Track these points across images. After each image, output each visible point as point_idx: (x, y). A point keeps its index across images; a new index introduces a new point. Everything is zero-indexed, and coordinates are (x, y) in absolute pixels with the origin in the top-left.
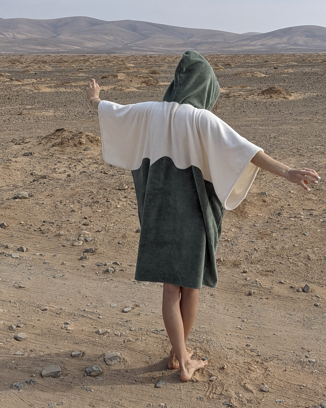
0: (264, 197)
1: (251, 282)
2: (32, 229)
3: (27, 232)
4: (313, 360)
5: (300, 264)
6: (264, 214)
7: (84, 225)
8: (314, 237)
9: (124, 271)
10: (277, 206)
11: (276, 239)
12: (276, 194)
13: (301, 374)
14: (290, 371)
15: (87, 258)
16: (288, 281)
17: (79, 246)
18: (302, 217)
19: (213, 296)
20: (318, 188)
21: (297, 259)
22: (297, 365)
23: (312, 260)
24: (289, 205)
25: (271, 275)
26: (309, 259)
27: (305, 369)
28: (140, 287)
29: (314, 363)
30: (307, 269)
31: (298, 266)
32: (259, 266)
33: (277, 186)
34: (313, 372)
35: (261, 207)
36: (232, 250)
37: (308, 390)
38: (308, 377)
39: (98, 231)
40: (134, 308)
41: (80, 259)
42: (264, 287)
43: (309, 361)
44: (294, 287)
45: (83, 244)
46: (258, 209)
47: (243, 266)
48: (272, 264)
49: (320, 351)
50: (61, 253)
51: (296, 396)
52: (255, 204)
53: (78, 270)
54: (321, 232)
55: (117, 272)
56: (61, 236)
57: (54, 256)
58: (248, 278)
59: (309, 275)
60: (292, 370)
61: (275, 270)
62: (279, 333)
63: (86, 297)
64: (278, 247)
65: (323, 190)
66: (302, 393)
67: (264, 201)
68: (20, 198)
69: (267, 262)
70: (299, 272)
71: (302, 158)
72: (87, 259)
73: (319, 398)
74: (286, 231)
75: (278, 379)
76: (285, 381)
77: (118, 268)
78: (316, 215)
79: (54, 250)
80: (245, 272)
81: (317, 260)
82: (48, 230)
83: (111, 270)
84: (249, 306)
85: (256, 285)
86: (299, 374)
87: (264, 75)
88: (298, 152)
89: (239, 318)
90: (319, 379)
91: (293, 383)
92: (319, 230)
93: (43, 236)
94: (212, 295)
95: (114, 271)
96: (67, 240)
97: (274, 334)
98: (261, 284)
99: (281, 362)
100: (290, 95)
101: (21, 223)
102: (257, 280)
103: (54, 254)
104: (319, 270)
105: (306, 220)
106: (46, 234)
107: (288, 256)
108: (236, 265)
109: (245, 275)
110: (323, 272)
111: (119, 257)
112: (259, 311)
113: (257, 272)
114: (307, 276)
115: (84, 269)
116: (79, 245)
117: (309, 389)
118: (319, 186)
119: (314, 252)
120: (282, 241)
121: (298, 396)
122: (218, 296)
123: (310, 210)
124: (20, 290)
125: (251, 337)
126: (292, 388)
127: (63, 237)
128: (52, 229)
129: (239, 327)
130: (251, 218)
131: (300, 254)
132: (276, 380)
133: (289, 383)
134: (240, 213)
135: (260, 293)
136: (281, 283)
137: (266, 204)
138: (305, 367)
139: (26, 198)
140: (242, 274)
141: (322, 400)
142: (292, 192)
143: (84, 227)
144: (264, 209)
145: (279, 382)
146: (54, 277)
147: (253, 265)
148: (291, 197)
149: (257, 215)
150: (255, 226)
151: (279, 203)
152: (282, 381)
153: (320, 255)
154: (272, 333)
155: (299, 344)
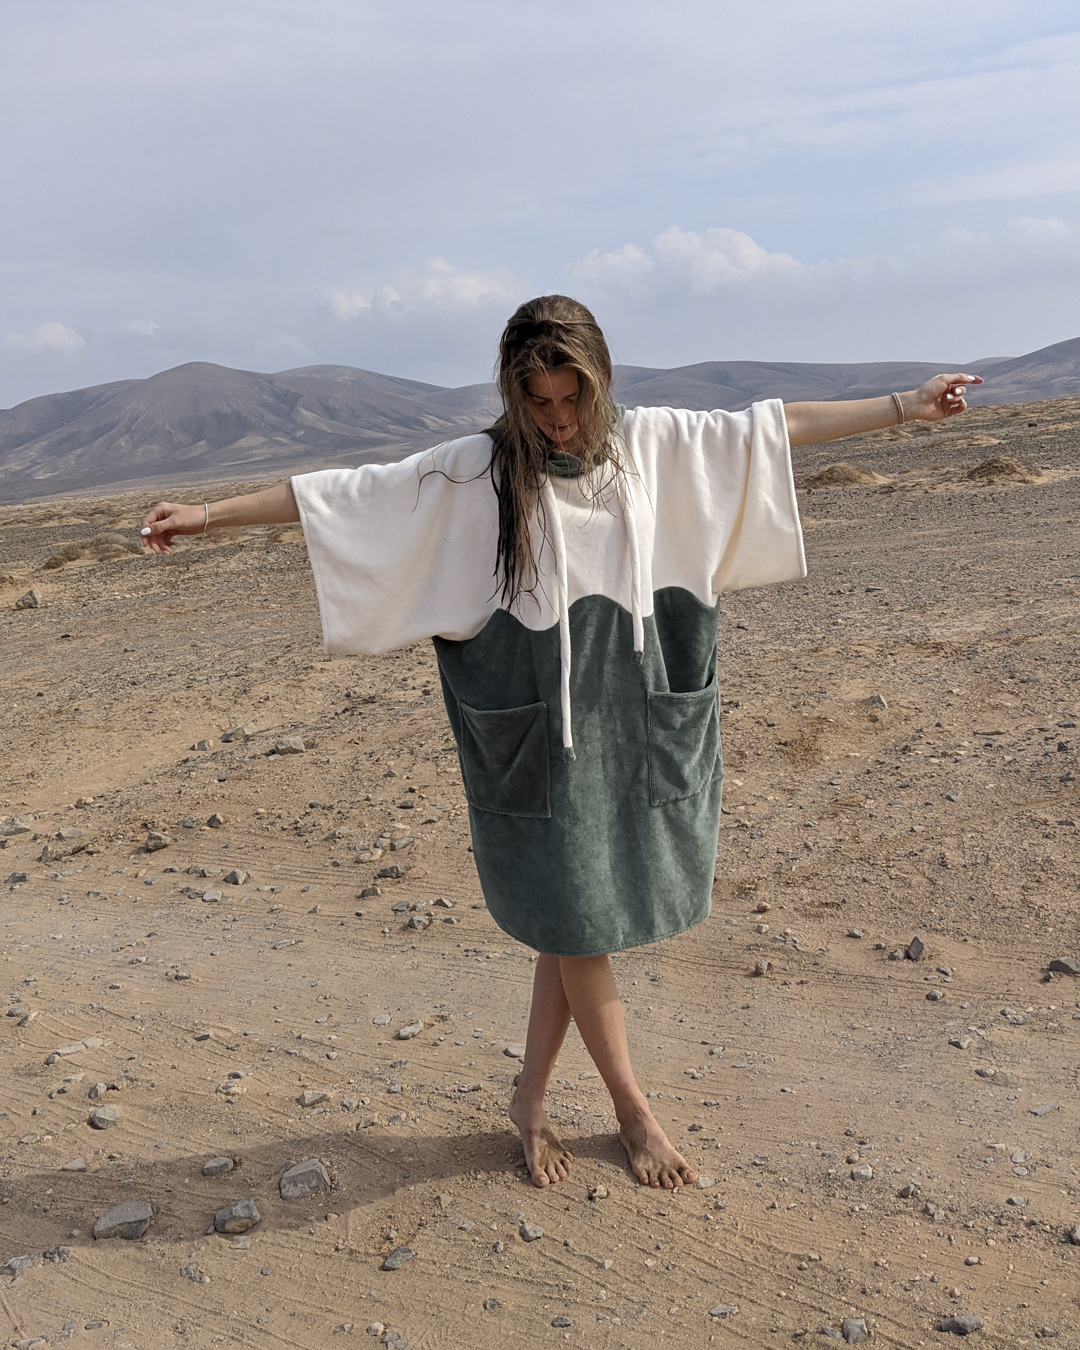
0: (876, 710)
1: (772, 936)
2: (278, 827)
3: (265, 834)
4: (863, 1172)
5: (916, 879)
6: (865, 752)
7: (401, 807)
8: (974, 805)
9: (452, 923)
10: (908, 730)
11: (871, 816)
12: (912, 699)
13: (814, 1218)
14: (788, 1209)
15: (379, 892)
16: (872, 930)
17: (371, 861)
18: (962, 753)
19: (656, 983)
20: (1025, 678)
21: (913, 868)
22: (813, 1188)
23: (950, 866)
24: (938, 725)
25: (832, 915)
26: (944, 864)
27: (833, 1201)
28: (476, 963)
29: (865, 1179)
30: (932, 893)
31: (910, 886)
32: (804, 891)
33: (920, 680)
34: (853, 1211)
35: (862, 735)
36: (747, 850)
37: (821, 1273)
38: (834, 1227)
39: (430, 822)
40: (433, 1025)
41: (359, 897)
42: (803, 949)
43: (852, 1174)
44: (883, 945)
45: (382, 856)
46: (852, 740)
47: (762, 893)
48: (840, 883)
49: (896, 1139)
50: (323, 882)
51: (779, 1295)
52: (848, 728)
53: (342, 924)
54: (998, 790)
55: (435, 926)
56: (337, 840)
57: (303, 891)
58: (766, 927)
59: (933, 910)
60: (793, 1205)
61: (844, 901)
62: (797, 1087)
63: (325, 998)
64: (867, 838)
65: (1037, 680)
66: (799, 1284)
67: (874, 719)
68: (282, 753)
69: (829, 878)
70: (911, 903)
71: (1012, 609)
72: (377, 894)
73: (845, 1302)
74: (902, 793)
75: (742, 1237)
76: (761, 1244)
77: (440, 914)
78: (1000, 746)
79: (309, 875)
80: (762, 910)
81: (965, 866)
82: (314, 825)
83: (419, 922)
84: (744, 1008)
85: (783, 944)
86: (811, 1219)
87: (998, 441)
88: (1008, 596)
89: (704, 1043)
90: (864, 1234)
91: (782, 1249)
92: (992, 786)
93: (297, 843)
94: (653, 980)
95: (427, 923)
96: (350, 849)
97: (783, 1091)
98: (795, 942)
99: (772, 1178)
100: (1039, 475)
101: (258, 814)
102: (789, 931)
103: (303, 887)
104: (964, 895)
105: (968, 761)
106: (307, 836)
107: (888, 860)
108: (743, 891)
109: (759, 917)
110: (973, 899)
111: (459, 885)
112: (767, 1020)
113: (796, 909)
114: (930, 912)
115: (359, 922)
116: (373, 858)
117: (824, 1268)
118: (1030, 672)
119: (960, 846)
120: (886, 818)
121: (784, 1294)
122: (672, 981)
123: (992, 734)
124: (177, 987)
125: (713, 1102)
126: (775, 1267)
127: (344, 842)
128: (323, 822)
129: (691, 1070)
130: (828, 764)
131: (921, 851)
132: (737, 1239)
133: (771, 1249)
134: (802, 753)
135: (787, 968)
136: (852, 936)
137: (877, 725)
138: (834, 1195)
139: (296, 751)
140: (754, 915)
141: (853, 1309)
142: (954, 691)
143: (401, 813)
144: (872, 740)
145: (742, 1246)
146: (274, 948)
147: (789, 891)
148: (950, 705)
149: (847, 756)
150: (832, 784)
151: (913, 723)
152: (752, 1241)
153: (976, 853)
154: (779, 1088)
155: (841, 1120)
